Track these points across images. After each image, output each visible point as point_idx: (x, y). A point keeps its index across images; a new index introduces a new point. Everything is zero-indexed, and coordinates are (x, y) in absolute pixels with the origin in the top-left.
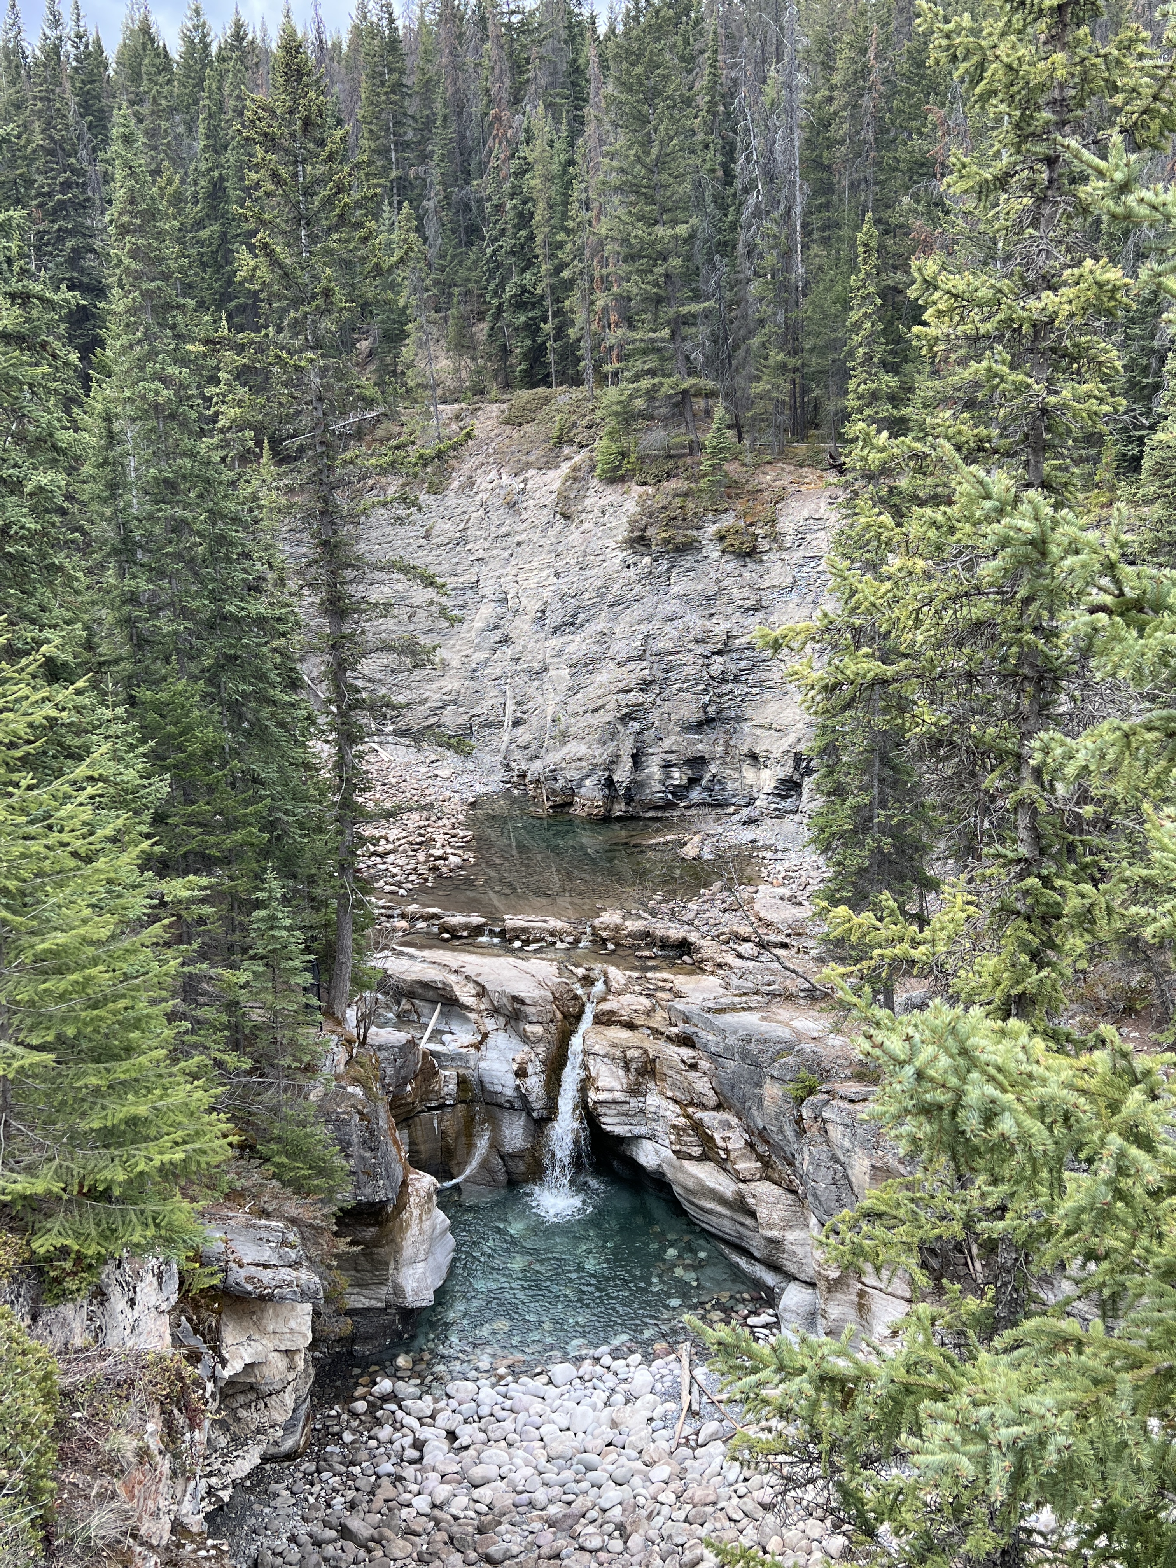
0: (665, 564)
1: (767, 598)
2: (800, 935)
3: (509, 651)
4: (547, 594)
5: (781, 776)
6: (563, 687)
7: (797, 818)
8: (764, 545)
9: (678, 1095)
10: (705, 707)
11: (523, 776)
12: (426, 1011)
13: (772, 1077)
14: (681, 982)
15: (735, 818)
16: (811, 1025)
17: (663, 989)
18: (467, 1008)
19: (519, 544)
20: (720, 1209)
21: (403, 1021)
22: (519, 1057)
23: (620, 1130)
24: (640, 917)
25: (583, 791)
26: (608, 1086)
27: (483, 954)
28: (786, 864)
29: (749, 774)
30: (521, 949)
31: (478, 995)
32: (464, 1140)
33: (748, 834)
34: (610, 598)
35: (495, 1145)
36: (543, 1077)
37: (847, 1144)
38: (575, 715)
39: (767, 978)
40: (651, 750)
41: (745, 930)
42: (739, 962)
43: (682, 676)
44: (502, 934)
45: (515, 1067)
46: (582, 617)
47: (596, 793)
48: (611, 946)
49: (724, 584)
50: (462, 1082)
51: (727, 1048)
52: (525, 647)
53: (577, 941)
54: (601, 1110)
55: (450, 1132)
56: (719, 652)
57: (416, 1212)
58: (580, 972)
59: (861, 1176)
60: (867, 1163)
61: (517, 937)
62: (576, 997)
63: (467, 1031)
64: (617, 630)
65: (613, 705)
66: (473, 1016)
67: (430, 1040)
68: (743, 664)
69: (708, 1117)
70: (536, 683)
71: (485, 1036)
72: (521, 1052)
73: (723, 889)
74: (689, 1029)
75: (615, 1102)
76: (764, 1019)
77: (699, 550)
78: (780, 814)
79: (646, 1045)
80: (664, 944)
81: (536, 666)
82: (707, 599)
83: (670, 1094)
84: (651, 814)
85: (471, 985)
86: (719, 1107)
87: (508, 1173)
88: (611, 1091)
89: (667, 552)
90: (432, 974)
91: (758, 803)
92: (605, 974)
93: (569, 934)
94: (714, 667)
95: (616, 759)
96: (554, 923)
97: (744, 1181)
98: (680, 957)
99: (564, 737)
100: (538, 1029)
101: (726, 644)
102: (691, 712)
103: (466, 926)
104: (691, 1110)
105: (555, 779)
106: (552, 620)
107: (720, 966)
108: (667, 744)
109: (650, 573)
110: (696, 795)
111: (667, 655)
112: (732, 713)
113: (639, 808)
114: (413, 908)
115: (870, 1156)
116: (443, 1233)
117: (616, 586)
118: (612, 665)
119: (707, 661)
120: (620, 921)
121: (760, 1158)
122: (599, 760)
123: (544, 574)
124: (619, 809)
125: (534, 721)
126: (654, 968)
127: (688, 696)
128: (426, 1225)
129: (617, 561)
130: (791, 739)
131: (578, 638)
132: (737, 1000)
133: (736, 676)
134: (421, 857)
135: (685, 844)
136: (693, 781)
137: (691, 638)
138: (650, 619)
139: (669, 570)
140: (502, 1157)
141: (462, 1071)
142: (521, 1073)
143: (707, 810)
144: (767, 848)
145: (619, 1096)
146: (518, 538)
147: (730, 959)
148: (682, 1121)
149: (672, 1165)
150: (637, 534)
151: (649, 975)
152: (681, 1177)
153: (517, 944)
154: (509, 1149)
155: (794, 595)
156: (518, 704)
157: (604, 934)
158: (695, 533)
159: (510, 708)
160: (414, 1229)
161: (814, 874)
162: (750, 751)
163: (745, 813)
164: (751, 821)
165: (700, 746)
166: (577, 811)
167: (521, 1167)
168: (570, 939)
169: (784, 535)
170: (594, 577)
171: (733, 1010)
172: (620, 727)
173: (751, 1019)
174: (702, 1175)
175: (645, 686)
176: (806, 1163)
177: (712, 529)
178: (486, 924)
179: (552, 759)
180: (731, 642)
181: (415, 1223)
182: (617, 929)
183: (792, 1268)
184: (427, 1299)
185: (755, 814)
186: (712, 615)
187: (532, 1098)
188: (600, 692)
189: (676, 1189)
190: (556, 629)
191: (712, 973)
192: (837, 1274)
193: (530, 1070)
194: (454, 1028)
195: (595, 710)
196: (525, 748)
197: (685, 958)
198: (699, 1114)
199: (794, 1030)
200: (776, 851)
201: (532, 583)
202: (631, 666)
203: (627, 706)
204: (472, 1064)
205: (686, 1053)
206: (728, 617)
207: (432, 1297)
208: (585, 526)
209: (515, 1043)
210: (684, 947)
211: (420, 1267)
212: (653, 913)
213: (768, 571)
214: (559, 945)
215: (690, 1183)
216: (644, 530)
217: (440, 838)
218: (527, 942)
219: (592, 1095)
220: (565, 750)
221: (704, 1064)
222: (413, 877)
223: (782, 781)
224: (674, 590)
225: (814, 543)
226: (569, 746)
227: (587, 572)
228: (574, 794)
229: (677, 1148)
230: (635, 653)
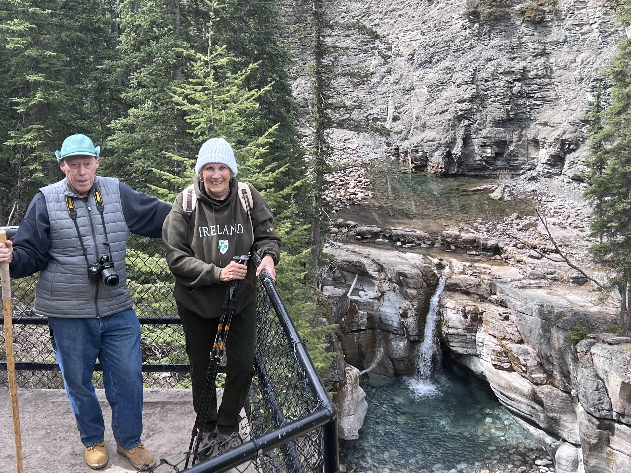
0: (486, 29)
1: (549, 49)
2: (567, 246)
3: (392, 78)
4: (415, 45)
5: (552, 153)
6: (424, 99)
7: (561, 178)
8: (549, 17)
9: (497, 334)
10: (508, 111)
11: (397, 149)
12: (349, 278)
13: (558, 327)
14: (496, 270)
15: (523, 177)
16: (579, 299)
17: (485, 273)
18: (373, 277)
19: (400, 16)
20: (520, 398)
21: (337, 282)
22: (403, 305)
23: (460, 351)
24: (468, 231)
25: (433, 159)
26: (455, 326)
27: (380, 248)
28: (555, 204)
29: (533, 153)
30: (401, 246)
31: (379, 271)
32: (370, 349)
33: (530, 187)
34: (454, 47)
35: (388, 353)
36: (416, 318)
37: (607, 368)
38: (430, 115)
39: (550, 270)
40: (474, 136)
41: (532, 242)
42: (530, 260)
43: (495, 93)
44: (390, 237)
45: (401, 312)
46: (436, 58)
47: (441, 160)
48: (453, 247)
49: (523, 40)
50: (370, 318)
51: (528, 309)
52: (401, 76)
53: (433, 244)
54: (450, 339)
55: (364, 344)
56: (518, 80)
57: (350, 388)
58: (436, 261)
59: (614, 387)
60: (619, 381)
61: (399, 240)
62: (434, 275)
63: (374, 291)
64: (458, 66)
65: (453, 109)
66: (376, 282)
67: (351, 295)
68: (533, 87)
69: (515, 347)
70: (407, 96)
71: (383, 293)
72: (405, 304)
73: (518, 217)
74: (504, 297)
75: (458, 335)
76: (548, 293)
77: (509, 19)
78: (550, 176)
79: (477, 304)
80: (485, 248)
81: (408, 86)
82: (512, 48)
83: (491, 332)
84: (472, 173)
85: (375, 265)
86: (521, 342)
87: (395, 369)
88: (456, 328)
89: (490, 21)
90: (354, 258)
91: (537, 168)
92: (451, 263)
93: (428, 239)
94: (515, 88)
95: (454, 140)
96: (419, 232)
97: (537, 384)
98: (494, 255)
99: (424, 127)
100: (414, 292)
101: (522, 75)
102: (500, 114)
103: (370, 232)
104: (504, 342)
105: (417, 152)
106: (418, 60)
107: (519, 261)
108: (484, 132)
109: (478, 33)
110: (499, 163)
111: (487, 81)
112: (524, 116)
113: (465, 170)
114: (340, 220)
115: (622, 377)
116: (362, 400)
117: (458, 40)
118: (454, 86)
119: (511, 85)
120: (458, 233)
121: (545, 372)
122: (443, 141)
123: (415, 33)
124: (454, 170)
125: (405, 118)
126: (478, 261)
127: (498, 105)
128: (355, 395)
129: (459, 26)
130: (560, 131)
131: (433, 71)
132: (532, 282)
133: (528, 94)
134: (342, 193)
135: (493, 191)
136: (498, 155)
137: (502, 70)
138: (477, 60)
139: (490, 32)
140: (392, 360)
141: (370, 312)
142: (404, 315)
143: (507, 171)
144: (543, 194)
145: (460, 331)
146: (399, 12)
147: (524, 258)
148: (498, 348)
149: (490, 372)
150: (472, 10)
151: (476, 265)
152: (496, 379)
153: (399, 243)
154: (395, 356)
155: (564, 47)
156: (396, 108)
157: (449, 240)
158: (507, 9)
159: (391, 110)
160: (349, 397)
161: (573, 211)
162: (534, 138)
163: (529, 174)
164: (533, 179)
165: (504, 134)
166: (429, 169)
167: (402, 366)
168: (429, 242)
169: (561, 11)
170: (445, 35)
171: (530, 287)
172: (456, 122)
173: (542, 293)
174: (510, 379)
175: (473, 99)
176: (579, 378)
177: (517, 7)
178: (381, 232)
179: (415, 140)
180: (525, 73)
181: (349, 393)
182: (457, 237)
183: (564, 435)
184: (355, 435)
185: (535, 174)
186: (515, 58)
187: (410, 329)
188: (446, 102)
189: (492, 385)
190: (421, 65)
191: (513, 265)
192: (595, 441)
193: (409, 314)
194: (365, 288)
195: (441, 113)
196: (400, 133)
197: (497, 256)
198: (510, 345)
199: (568, 301)
200: (548, 197)
201: (407, 38)
202: (465, 87)
203: (462, 110)
204: (375, 308)
205: (501, 310)
206: (524, 60)
207: (357, 434)
208: (440, 5)
209: (400, 298)
210: (496, 250)
211: (352, 418)
212: (477, 230)
213: (550, 31)
214: (423, 245)
215: (503, 383)
216: (476, 8)
217: (352, 183)
218: (404, 243)
219: (445, 329)
220: (423, 135)
221: (513, 317)
222: (339, 204)
223: (552, 156)
224: (492, 43)
225: (579, 16)
226: (426, 132)
227: (441, 33)
228: (427, 160)
229: (496, 363)
230: (468, 80)
